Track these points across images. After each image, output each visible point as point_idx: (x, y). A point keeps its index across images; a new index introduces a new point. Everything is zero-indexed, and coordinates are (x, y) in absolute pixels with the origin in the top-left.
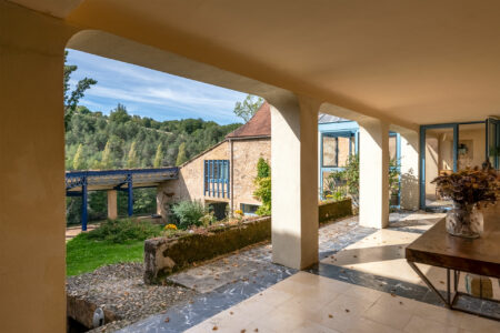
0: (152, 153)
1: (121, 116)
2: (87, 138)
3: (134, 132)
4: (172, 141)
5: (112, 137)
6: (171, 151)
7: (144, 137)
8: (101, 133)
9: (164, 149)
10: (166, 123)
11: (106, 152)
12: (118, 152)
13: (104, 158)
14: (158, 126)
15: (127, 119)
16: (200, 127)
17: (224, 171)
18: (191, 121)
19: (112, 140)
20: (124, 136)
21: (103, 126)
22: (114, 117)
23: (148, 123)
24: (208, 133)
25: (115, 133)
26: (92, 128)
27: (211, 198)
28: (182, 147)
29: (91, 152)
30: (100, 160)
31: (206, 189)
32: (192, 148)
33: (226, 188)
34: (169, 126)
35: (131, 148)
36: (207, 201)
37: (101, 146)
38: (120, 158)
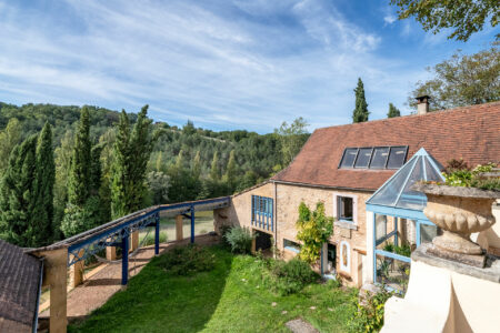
0: (211, 156)
1: (190, 129)
2: (167, 147)
3: (199, 141)
4: (225, 147)
5: (184, 146)
6: (224, 155)
7: (205, 145)
8: (176, 142)
9: (219, 154)
10: (221, 134)
11: (179, 157)
12: (187, 156)
13: (178, 162)
14: (215, 135)
15: (194, 131)
16: (245, 136)
17: (269, 206)
18: (239, 132)
19: (184, 148)
20: (191, 144)
21: (177, 137)
22: (185, 131)
23: (208, 133)
24: (251, 141)
25: (186, 143)
26: (170, 139)
27: (258, 228)
28: (232, 152)
29: (168, 156)
30: (174, 163)
31: (253, 219)
32: (240, 154)
33: (270, 223)
34: (224, 135)
35: (196, 153)
36: (254, 230)
37: (176, 152)
38: (189, 160)
